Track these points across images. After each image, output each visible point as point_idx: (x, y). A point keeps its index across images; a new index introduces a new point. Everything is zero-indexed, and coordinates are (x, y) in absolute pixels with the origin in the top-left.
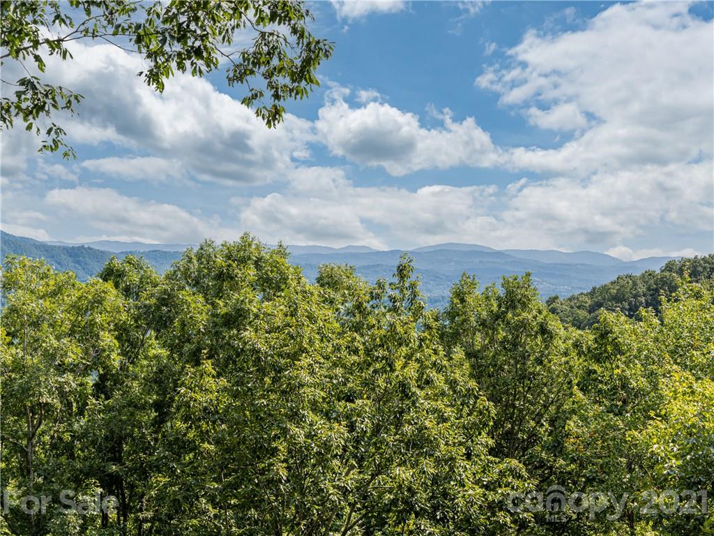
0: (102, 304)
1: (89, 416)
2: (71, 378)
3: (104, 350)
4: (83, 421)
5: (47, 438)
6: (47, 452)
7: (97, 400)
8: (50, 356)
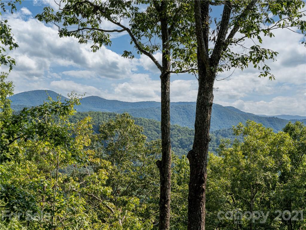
0: (284, 142)
1: (277, 190)
2: (270, 173)
3: (284, 163)
4: (274, 192)
5: (259, 199)
6: (259, 205)
7: (280, 184)
8: (261, 164)
